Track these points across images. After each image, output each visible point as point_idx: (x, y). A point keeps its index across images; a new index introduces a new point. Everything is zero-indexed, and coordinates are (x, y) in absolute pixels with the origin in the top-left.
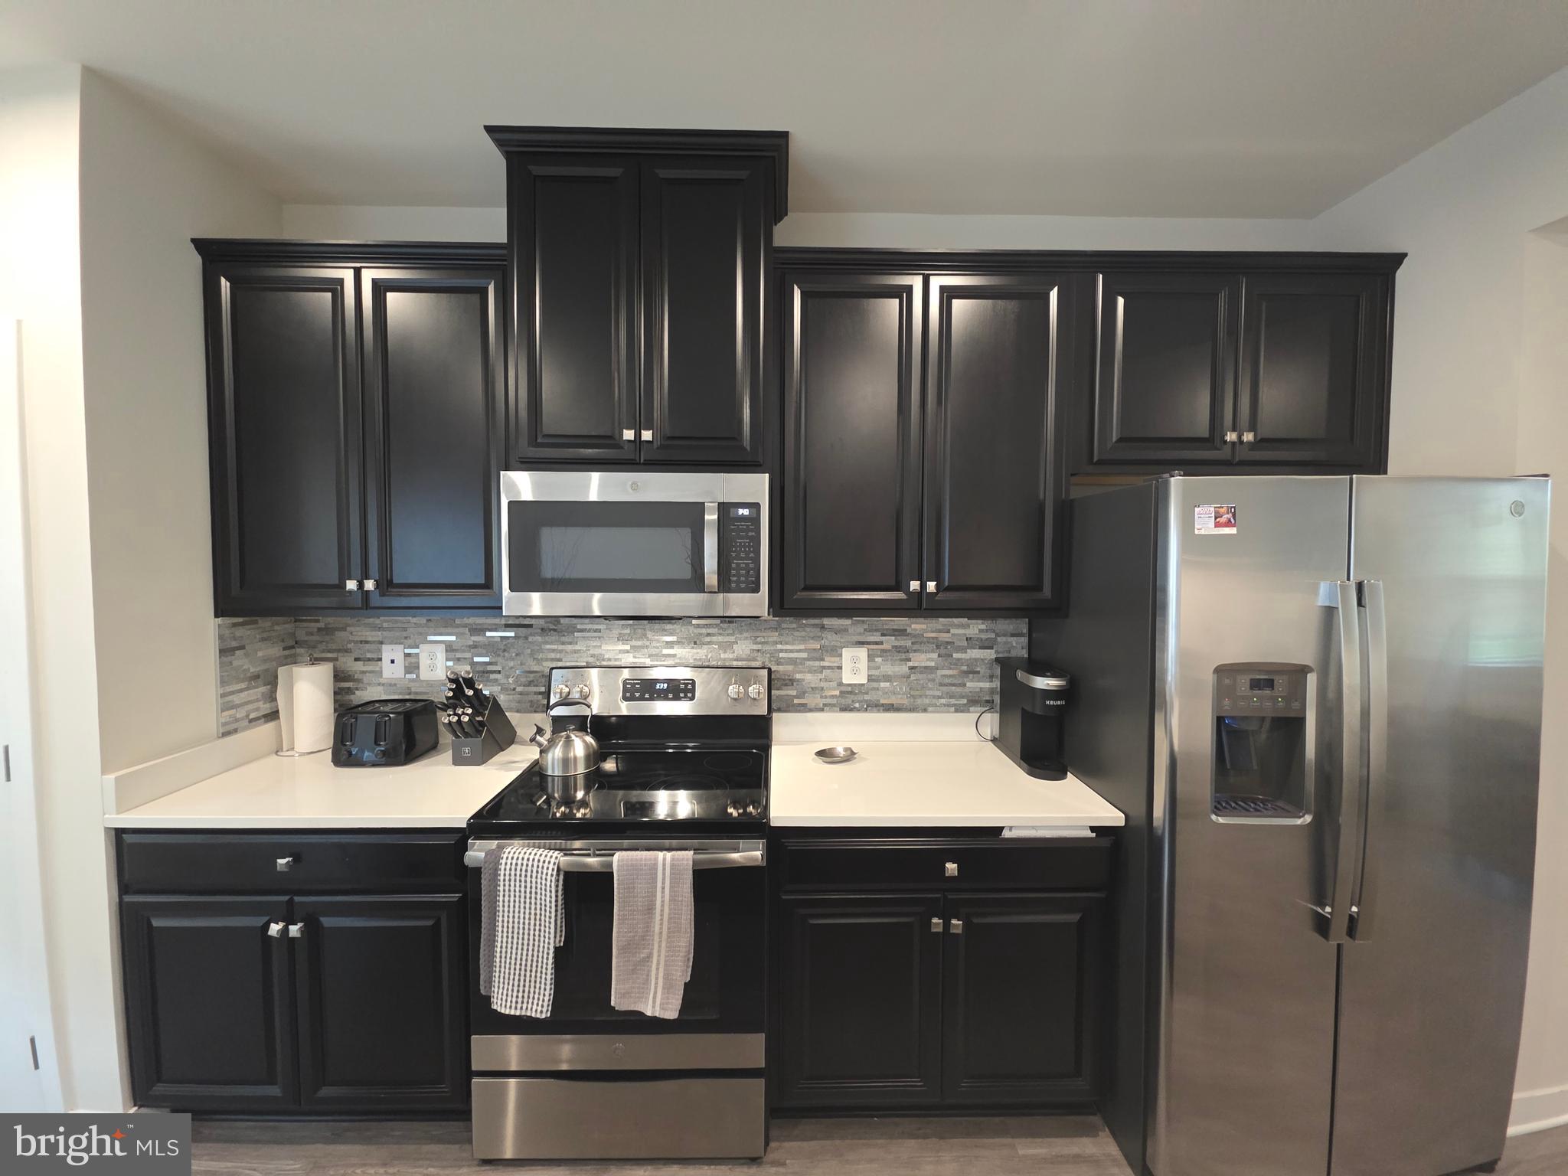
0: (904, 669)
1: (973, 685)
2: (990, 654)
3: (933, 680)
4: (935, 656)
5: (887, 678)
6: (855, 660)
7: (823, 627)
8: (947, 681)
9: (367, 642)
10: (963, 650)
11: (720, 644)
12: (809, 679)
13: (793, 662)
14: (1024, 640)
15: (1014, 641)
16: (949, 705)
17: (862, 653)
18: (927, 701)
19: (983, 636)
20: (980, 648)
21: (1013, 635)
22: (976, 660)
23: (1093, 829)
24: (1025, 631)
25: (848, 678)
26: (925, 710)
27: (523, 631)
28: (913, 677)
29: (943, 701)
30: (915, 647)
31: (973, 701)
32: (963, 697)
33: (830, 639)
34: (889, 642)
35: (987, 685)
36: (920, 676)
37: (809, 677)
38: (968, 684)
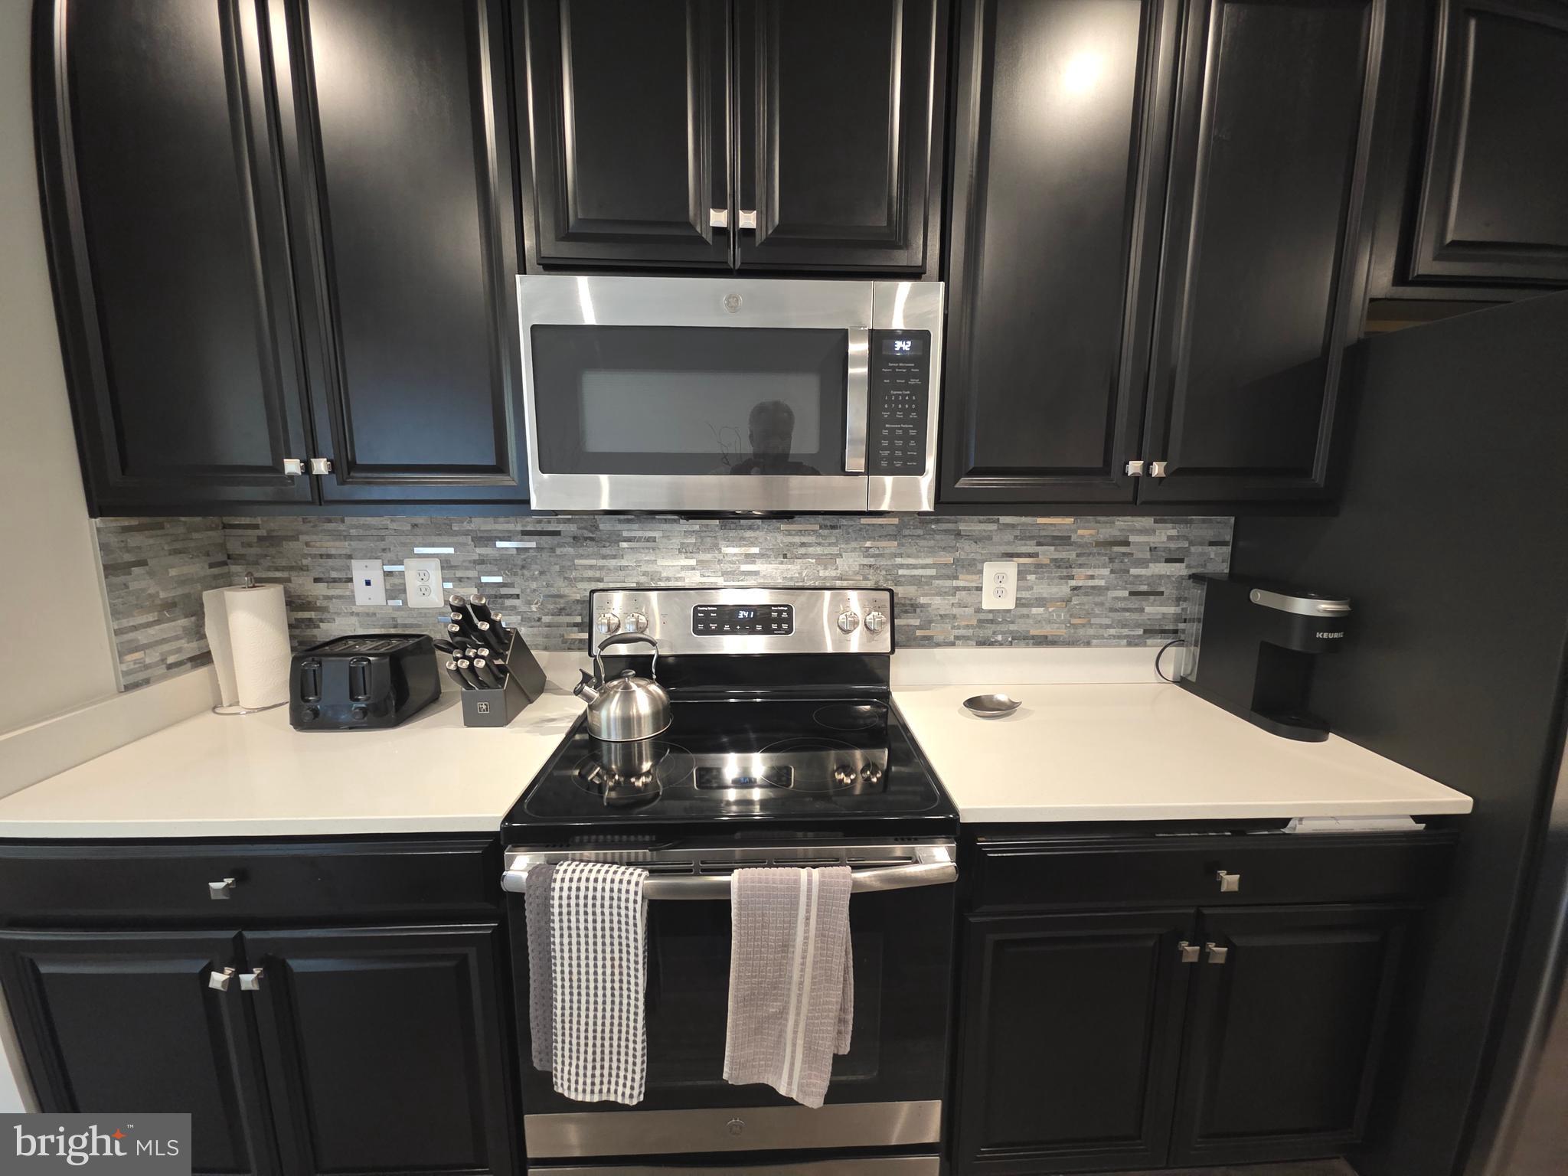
0: (1064, 589)
1: (1156, 610)
2: (1179, 570)
3: (1102, 604)
4: (1106, 572)
5: (1041, 602)
6: (1000, 578)
7: (958, 534)
8: (1120, 605)
9: (329, 556)
10: (1143, 563)
11: (818, 557)
12: (938, 604)
13: (916, 581)
14: (1227, 550)
15: (1212, 551)
16: (1119, 637)
17: (1010, 569)
18: (1091, 632)
19: (1172, 545)
20: (1168, 561)
21: (1212, 544)
22: (1160, 577)
23: (1417, 819)
24: (1229, 538)
25: (990, 601)
26: (1088, 644)
27: (546, 541)
28: (1075, 601)
29: (1112, 631)
30: (1081, 560)
31: (1152, 631)
32: (1138, 626)
33: (967, 550)
34: (1047, 553)
35: (1172, 610)
36: (1085, 599)
37: (937, 601)
38: (1148, 609)
